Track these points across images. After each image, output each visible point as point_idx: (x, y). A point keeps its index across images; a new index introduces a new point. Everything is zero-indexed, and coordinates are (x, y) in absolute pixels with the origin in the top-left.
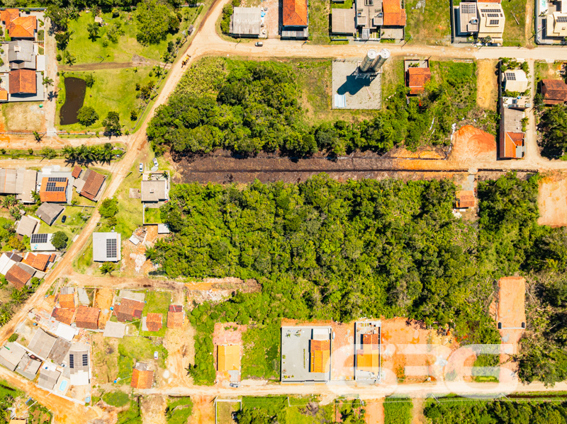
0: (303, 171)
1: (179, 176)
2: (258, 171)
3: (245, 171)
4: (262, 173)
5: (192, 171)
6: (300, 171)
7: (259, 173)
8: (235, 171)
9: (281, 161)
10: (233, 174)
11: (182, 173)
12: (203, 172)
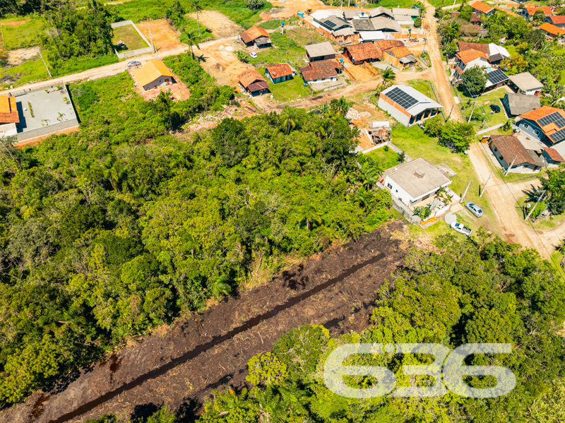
0: (109, 396)
1: (396, 235)
2: (237, 331)
3: (268, 316)
4: (224, 333)
5: (382, 255)
6: (119, 391)
7: (234, 326)
8: (293, 301)
9: (184, 388)
10: (293, 293)
11: (397, 242)
12: (360, 266)
